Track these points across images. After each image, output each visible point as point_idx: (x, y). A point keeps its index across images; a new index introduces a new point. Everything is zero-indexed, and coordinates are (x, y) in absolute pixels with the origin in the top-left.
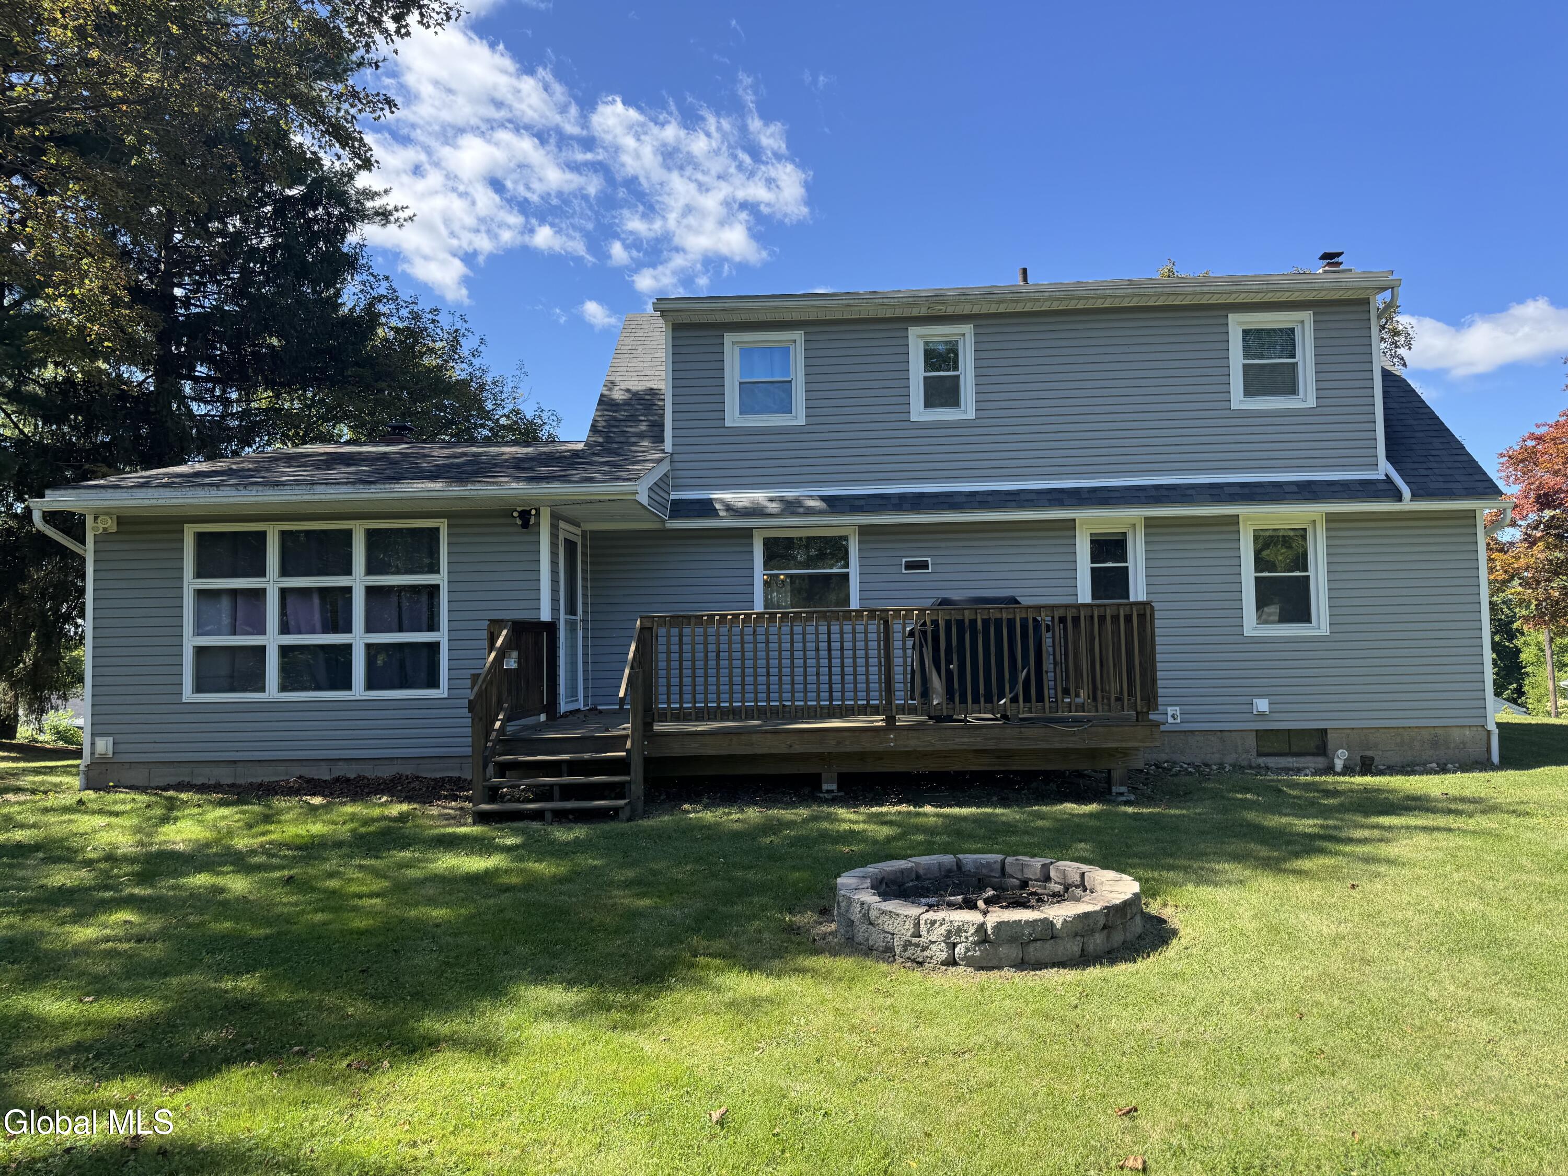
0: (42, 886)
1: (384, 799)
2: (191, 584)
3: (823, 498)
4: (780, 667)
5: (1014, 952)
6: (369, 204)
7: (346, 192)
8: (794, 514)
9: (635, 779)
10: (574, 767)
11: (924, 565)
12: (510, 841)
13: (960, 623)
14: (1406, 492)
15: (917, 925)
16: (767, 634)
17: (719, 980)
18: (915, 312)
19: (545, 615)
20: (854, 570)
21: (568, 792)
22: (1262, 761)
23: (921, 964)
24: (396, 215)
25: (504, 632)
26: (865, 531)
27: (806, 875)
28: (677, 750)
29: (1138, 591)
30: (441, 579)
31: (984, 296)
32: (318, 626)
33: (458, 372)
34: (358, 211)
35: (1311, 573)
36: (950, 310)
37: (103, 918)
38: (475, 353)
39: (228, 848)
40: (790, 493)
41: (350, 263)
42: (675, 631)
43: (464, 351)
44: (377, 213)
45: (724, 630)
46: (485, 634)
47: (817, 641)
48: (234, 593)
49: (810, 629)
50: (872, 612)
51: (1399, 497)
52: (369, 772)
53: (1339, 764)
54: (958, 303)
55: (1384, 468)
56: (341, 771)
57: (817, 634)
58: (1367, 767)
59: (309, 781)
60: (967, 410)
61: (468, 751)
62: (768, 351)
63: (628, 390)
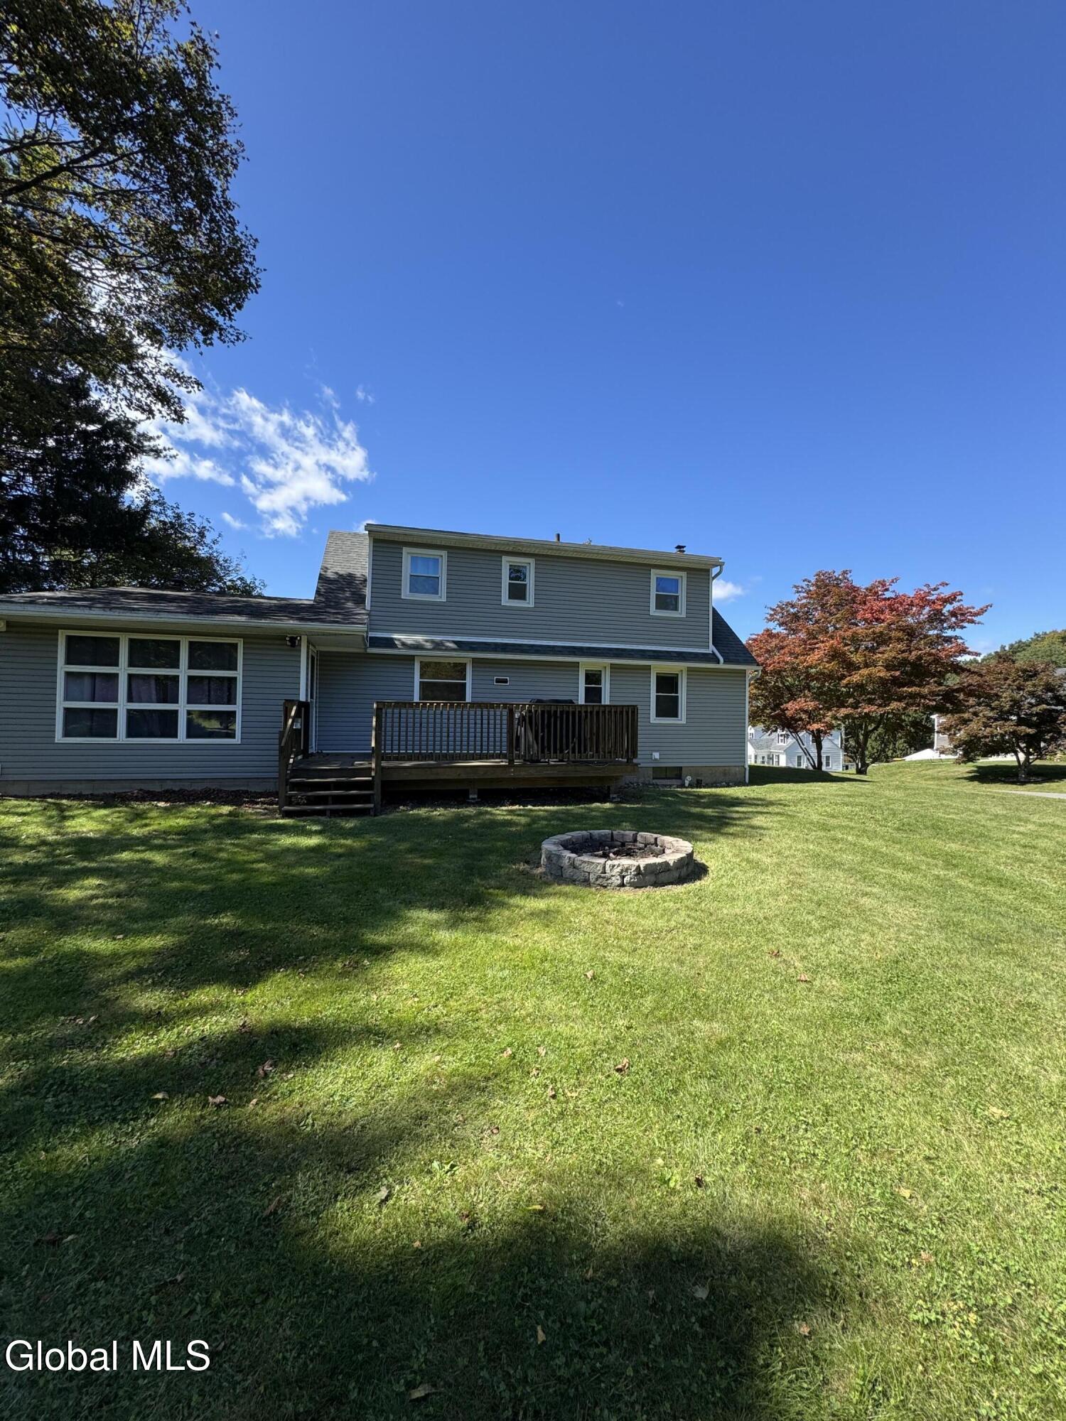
0: (11, 864)
1: (208, 803)
2: (62, 668)
3: (454, 642)
4: (455, 732)
5: (653, 879)
6: (146, 443)
7: (130, 433)
8: (440, 650)
9: (376, 792)
10: (337, 786)
11: (505, 681)
12: (315, 828)
13: (549, 712)
14: (722, 660)
15: (604, 868)
16: (448, 714)
17: (512, 901)
18: (506, 549)
19: (302, 698)
20: (469, 681)
21: (337, 800)
22: (654, 781)
23: (605, 887)
24: (164, 453)
25: (295, 708)
26: (475, 661)
27: (506, 844)
28: (395, 777)
29: (606, 700)
30: (239, 674)
31: (542, 545)
32: (154, 697)
33: (203, 552)
34: (138, 447)
35: (679, 695)
36: (524, 550)
37: (79, 883)
38: (215, 542)
39: (128, 834)
40: (438, 638)
41: (131, 478)
42: (396, 711)
43: (208, 540)
44: (152, 450)
45: (424, 712)
46: (282, 708)
47: (475, 719)
48: (93, 675)
49: (472, 713)
50: (505, 705)
51: (718, 662)
52: (187, 786)
53: (687, 783)
54: (529, 547)
55: (712, 648)
56: (168, 786)
57: (475, 715)
58: (699, 784)
59: (148, 792)
60: (530, 602)
61: (276, 775)
62: (426, 560)
63: (337, 573)
